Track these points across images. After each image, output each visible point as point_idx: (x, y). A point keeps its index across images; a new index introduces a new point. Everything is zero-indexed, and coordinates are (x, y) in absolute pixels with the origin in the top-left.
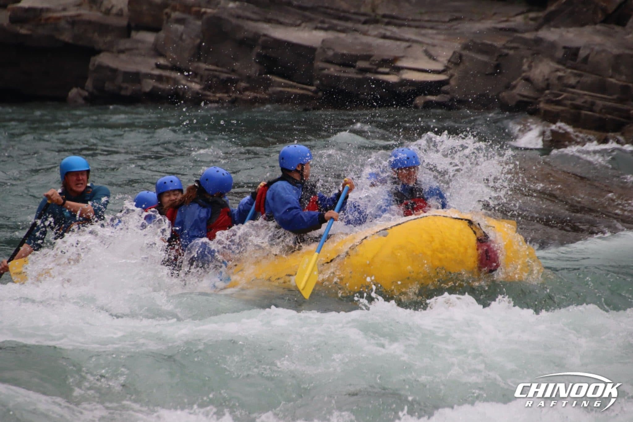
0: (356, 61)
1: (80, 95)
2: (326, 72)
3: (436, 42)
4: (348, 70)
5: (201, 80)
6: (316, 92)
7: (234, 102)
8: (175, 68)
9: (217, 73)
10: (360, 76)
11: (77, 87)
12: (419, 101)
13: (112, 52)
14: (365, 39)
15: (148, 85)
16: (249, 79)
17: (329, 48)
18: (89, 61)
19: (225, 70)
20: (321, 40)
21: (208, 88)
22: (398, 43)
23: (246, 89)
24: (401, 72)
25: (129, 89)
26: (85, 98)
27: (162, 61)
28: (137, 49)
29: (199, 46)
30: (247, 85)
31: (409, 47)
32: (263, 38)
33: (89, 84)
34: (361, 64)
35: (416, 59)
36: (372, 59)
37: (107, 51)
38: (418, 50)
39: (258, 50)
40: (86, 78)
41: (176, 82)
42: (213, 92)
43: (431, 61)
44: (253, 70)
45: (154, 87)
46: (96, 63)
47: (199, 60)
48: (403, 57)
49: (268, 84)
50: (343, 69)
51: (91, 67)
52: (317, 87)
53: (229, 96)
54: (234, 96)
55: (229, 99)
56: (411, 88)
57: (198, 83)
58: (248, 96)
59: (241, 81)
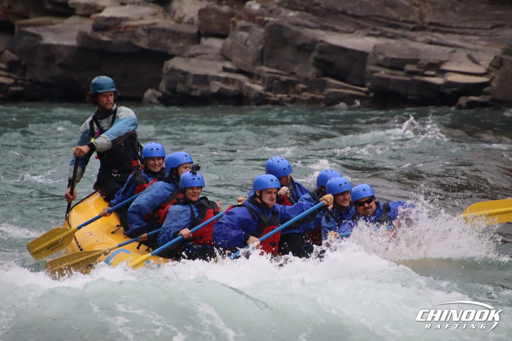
0: (404, 65)
1: (155, 95)
2: (377, 75)
3: (478, 47)
4: (399, 73)
5: (264, 82)
6: (367, 93)
7: (293, 101)
8: (240, 71)
9: (277, 76)
10: (408, 79)
11: (151, 88)
12: (463, 101)
13: (184, 57)
14: (413, 45)
15: (216, 87)
16: (306, 81)
17: (380, 53)
18: (162, 65)
19: (285, 73)
20: (372, 46)
21: (269, 89)
22: (444, 48)
23: (304, 90)
24: (447, 74)
25: (198, 91)
26: (159, 99)
27: (228, 65)
28: (206, 54)
29: (262, 51)
30: (305, 86)
31: (454, 52)
32: (320, 44)
33: (163, 86)
34: (409, 67)
35: (460, 62)
36: (420, 62)
37: (179, 55)
38: (462, 54)
39: (314, 54)
40: (159, 81)
41: (240, 83)
42: (275, 93)
43: (474, 65)
44: (311, 73)
45: (221, 89)
46: (170, 67)
47: (262, 64)
48: (448, 61)
49: (325, 85)
50: (393, 72)
51: (165, 71)
52: (369, 88)
53: (289, 97)
54: (293, 96)
55: (289, 99)
56: (455, 89)
57: (261, 85)
58: (306, 96)
59: (300, 82)
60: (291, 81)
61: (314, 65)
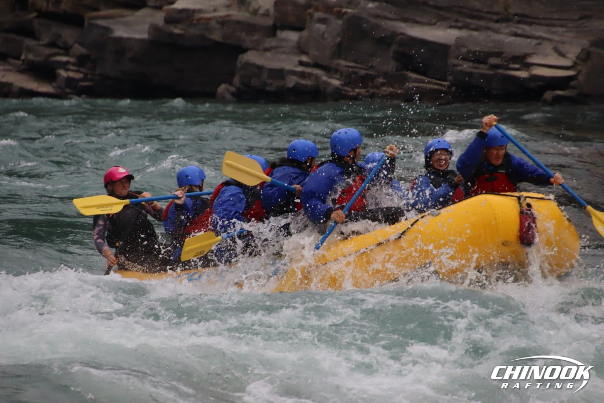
0: (488, 58)
1: (228, 90)
2: (459, 68)
3: (565, 39)
4: (482, 66)
5: (341, 76)
6: (449, 87)
7: (372, 96)
8: (316, 65)
9: (355, 70)
10: (491, 72)
11: (225, 83)
12: (548, 95)
13: (259, 50)
14: (497, 37)
15: (291, 81)
16: (385, 75)
17: (463, 46)
18: (236, 59)
19: (363, 66)
20: (454, 38)
21: (346, 84)
22: (529, 40)
23: (383, 85)
24: (531, 68)
25: (273, 85)
26: (233, 94)
27: (304, 59)
28: (282, 47)
29: (340, 44)
30: (385, 81)
31: (539, 44)
32: (400, 37)
33: (236, 80)
34: (493, 61)
35: (546, 55)
36: (504, 55)
37: (254, 49)
38: (548, 47)
39: (394, 47)
40: (234, 75)
41: (317, 77)
42: (353, 88)
43: (561, 58)
44: (391, 66)
45: (297, 84)
46: (244, 61)
47: (339, 58)
48: (533, 54)
49: (406, 79)
50: (476, 65)
51: (238, 65)
52: (451, 83)
53: (367, 92)
54: (372, 91)
55: (367, 94)
56: (541, 83)
57: (338, 79)
58: (385, 91)
59: (379, 76)
60: (371, 75)
61: (394, 59)
